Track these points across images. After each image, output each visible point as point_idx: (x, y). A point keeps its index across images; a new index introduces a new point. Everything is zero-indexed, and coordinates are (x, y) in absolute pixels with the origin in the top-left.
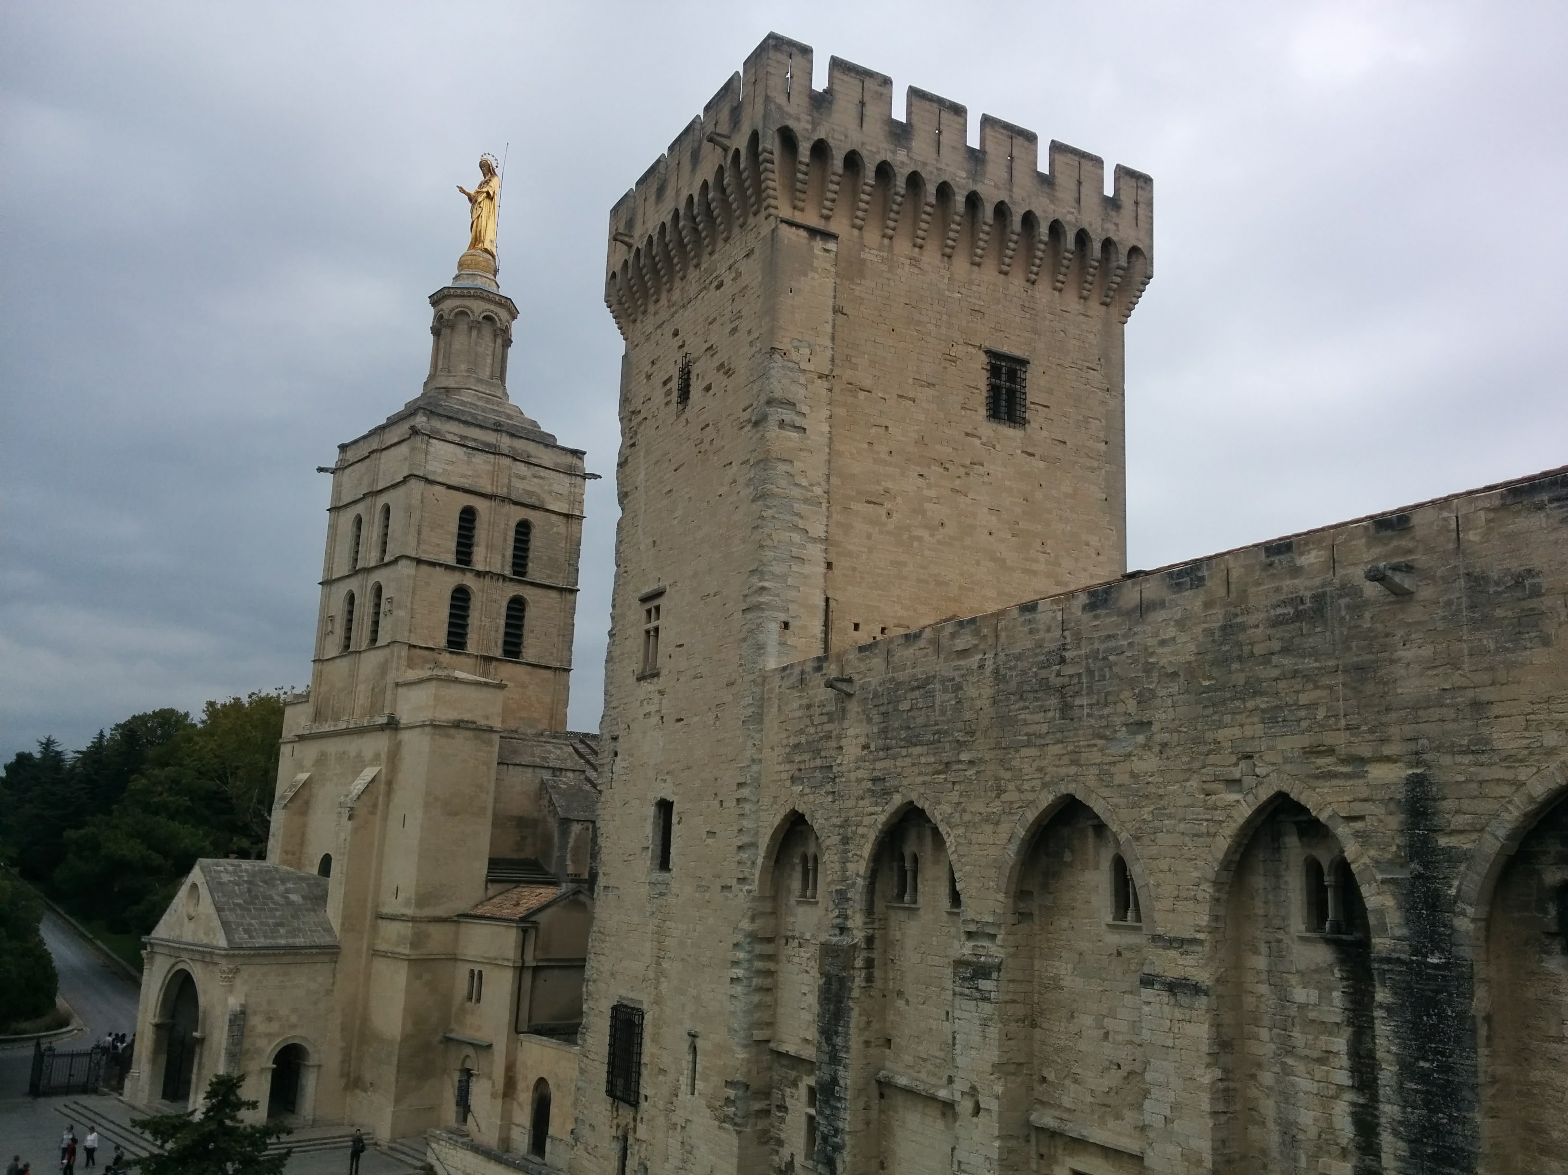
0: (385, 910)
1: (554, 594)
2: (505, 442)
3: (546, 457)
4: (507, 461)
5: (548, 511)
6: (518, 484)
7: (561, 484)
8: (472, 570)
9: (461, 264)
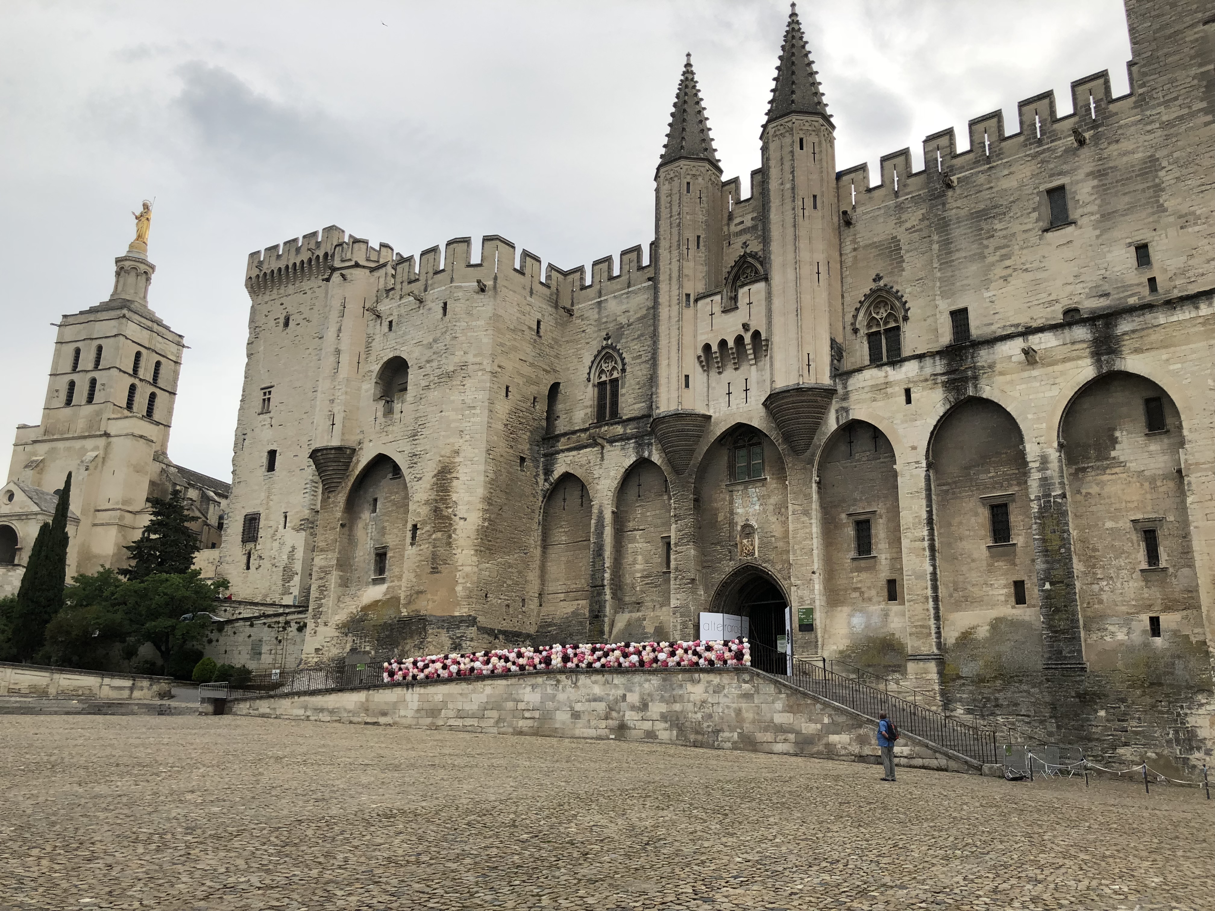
0: (100, 508)
1: (167, 394)
2: (155, 327)
3: (170, 336)
4: (154, 334)
5: (168, 358)
6: (158, 344)
7: (174, 348)
8: (138, 378)
9: (131, 246)
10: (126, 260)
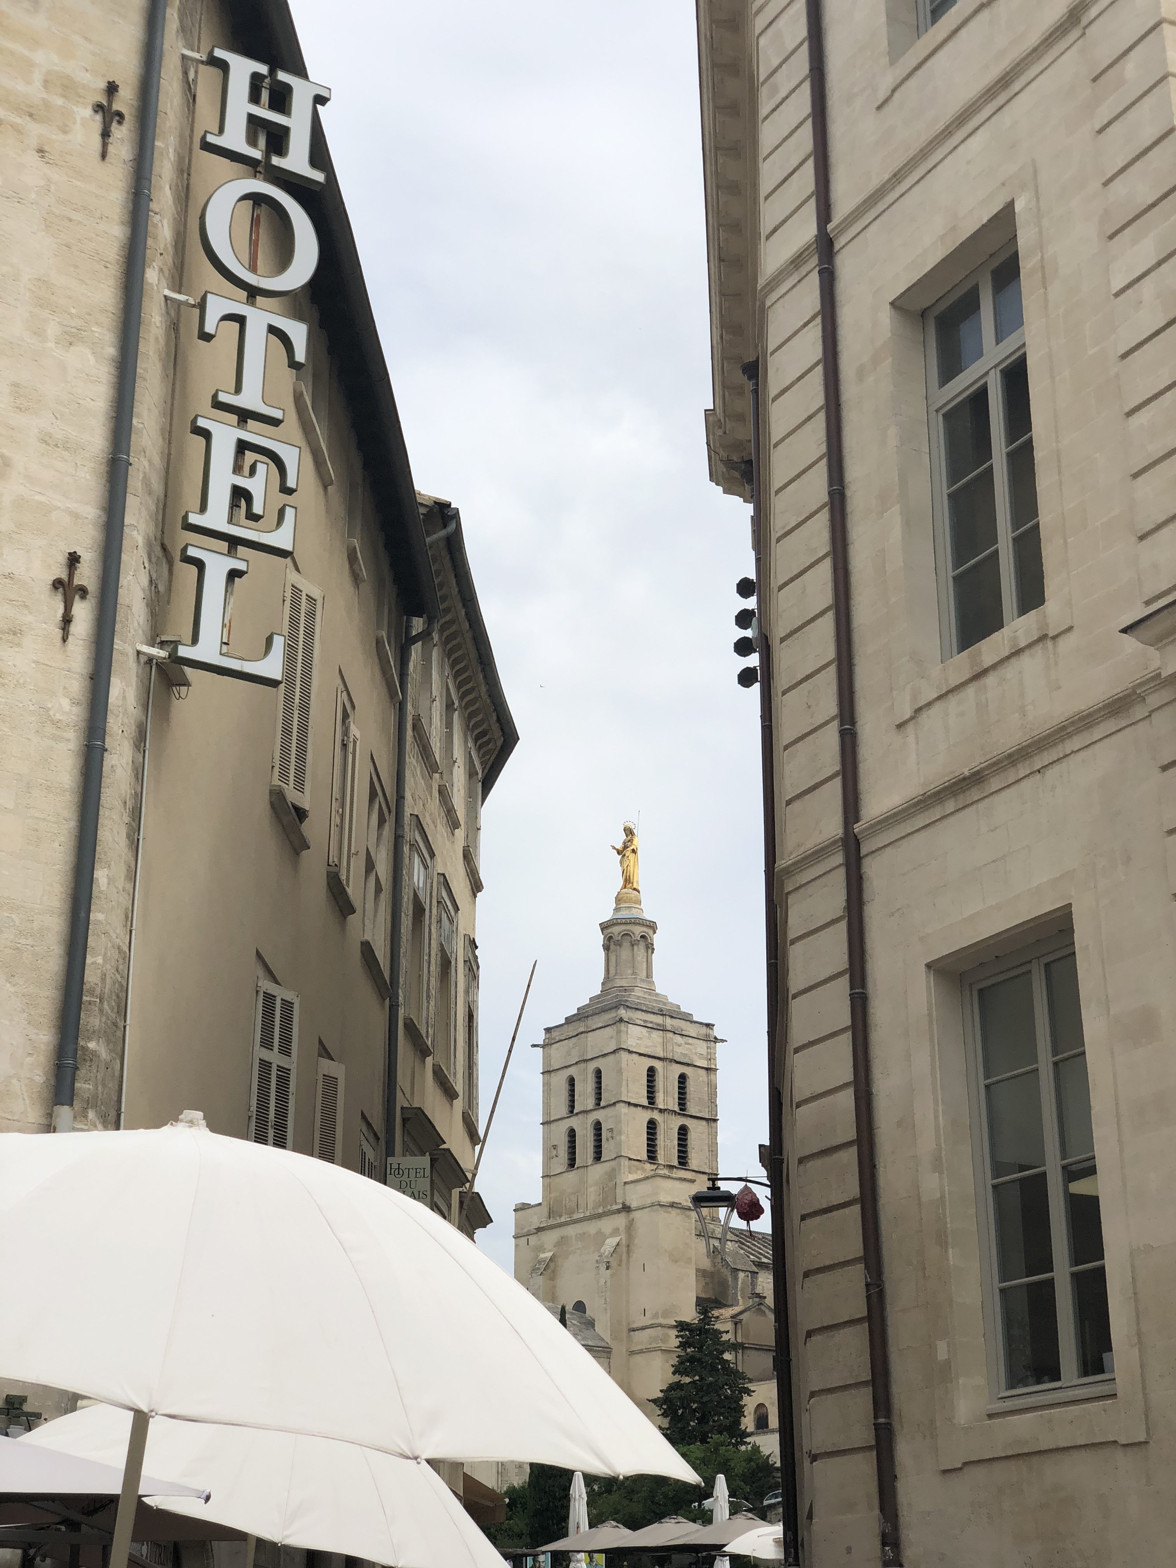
0: (635, 1326)
1: (704, 1123)
2: (669, 1022)
3: (692, 1030)
4: (670, 1035)
5: (695, 1066)
6: (678, 1050)
7: (702, 1047)
8: (656, 1109)
9: (618, 900)
10: (614, 925)
